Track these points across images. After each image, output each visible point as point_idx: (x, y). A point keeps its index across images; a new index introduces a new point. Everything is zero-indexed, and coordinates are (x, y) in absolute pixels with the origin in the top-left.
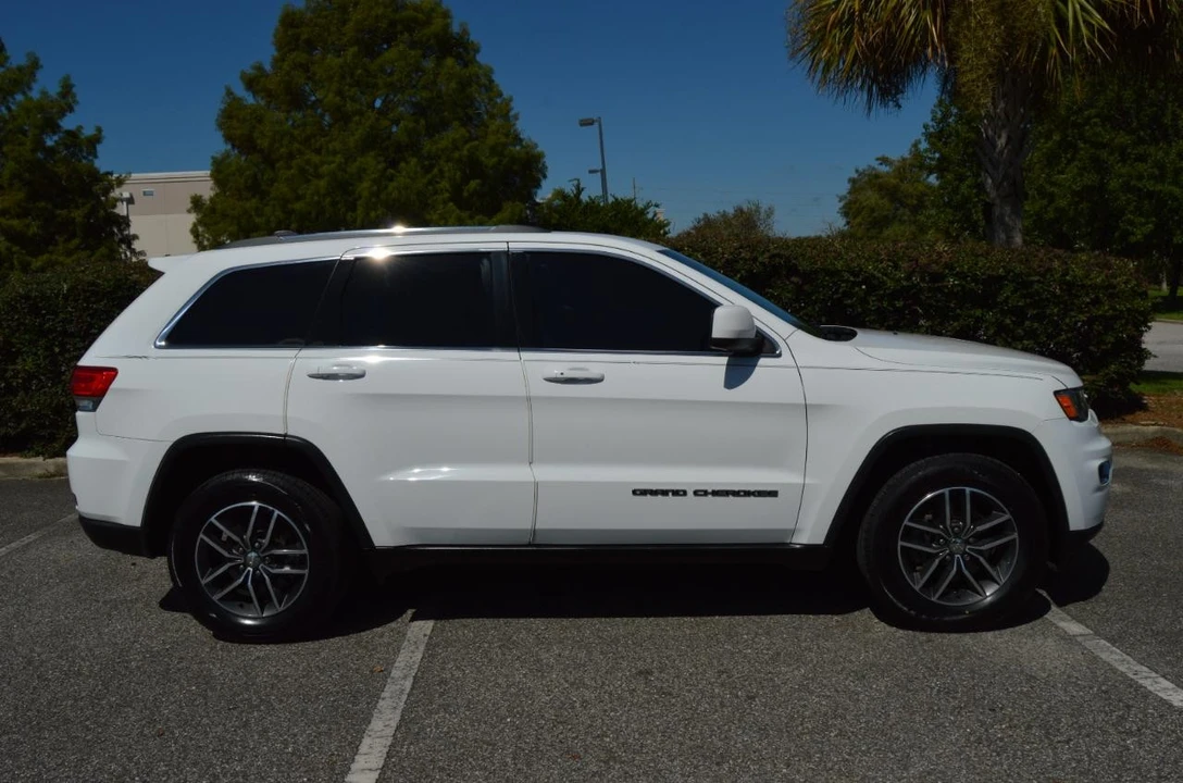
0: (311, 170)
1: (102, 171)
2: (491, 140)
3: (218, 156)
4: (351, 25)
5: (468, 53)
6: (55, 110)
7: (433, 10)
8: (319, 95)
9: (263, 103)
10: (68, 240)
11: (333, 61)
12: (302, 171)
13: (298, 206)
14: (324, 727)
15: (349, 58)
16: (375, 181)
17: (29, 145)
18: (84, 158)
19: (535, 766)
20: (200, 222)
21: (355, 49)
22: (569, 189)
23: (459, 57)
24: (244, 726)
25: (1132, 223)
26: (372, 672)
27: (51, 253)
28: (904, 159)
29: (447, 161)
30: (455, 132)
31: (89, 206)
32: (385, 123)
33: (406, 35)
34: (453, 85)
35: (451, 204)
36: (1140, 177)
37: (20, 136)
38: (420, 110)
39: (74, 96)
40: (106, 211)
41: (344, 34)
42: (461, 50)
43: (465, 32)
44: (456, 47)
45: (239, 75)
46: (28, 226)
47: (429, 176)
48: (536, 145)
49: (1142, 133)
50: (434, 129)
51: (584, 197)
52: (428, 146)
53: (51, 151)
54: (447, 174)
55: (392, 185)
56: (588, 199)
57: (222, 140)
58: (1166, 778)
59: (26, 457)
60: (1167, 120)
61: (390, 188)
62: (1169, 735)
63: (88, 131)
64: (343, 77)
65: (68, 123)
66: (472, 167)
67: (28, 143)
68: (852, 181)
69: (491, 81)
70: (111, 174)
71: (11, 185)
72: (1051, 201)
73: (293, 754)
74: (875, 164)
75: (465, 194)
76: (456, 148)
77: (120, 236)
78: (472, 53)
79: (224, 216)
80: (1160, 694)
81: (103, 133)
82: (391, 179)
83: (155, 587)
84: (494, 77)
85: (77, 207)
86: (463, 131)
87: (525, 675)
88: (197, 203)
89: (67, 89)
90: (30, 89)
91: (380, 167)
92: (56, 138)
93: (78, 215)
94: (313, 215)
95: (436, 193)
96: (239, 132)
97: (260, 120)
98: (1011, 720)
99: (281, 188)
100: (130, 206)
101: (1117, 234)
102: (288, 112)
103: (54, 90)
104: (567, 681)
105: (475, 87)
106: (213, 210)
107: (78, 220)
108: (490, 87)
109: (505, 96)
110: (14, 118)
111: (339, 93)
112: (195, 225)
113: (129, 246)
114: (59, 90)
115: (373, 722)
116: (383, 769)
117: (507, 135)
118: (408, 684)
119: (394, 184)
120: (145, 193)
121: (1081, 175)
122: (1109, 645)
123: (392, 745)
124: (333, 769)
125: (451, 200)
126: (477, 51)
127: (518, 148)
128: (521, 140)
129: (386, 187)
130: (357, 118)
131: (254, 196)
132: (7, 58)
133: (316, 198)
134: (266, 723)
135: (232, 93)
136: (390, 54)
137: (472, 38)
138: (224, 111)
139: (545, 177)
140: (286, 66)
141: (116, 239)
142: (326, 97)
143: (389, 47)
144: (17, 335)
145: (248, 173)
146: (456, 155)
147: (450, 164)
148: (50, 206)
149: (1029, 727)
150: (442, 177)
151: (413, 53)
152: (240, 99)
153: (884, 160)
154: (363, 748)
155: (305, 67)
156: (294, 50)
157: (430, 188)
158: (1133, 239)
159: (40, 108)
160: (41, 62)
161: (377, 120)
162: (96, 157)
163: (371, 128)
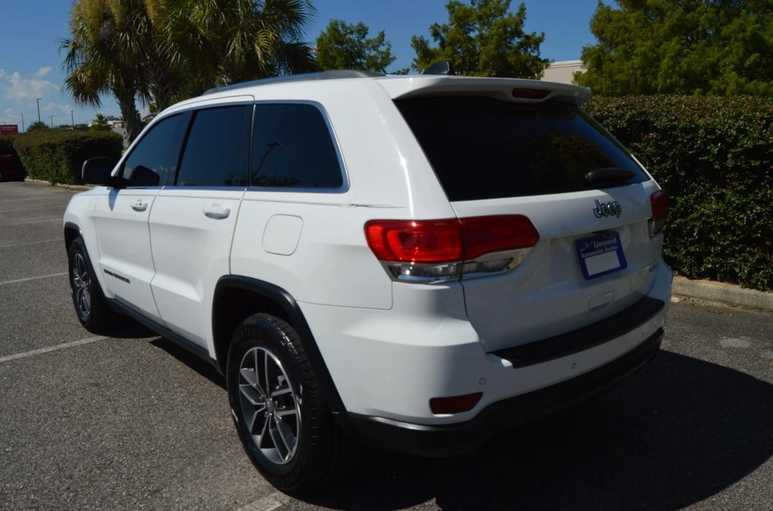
16: (672, 58)
18: (533, 51)
61: (683, 62)
63: (538, 35)
65: (526, 30)
66: (754, 44)
75: (747, 65)
81: (545, 36)
82: (685, 56)
89: (522, 11)
90: (505, 13)
92: (519, 40)
103: (516, 13)
114: (518, 11)
119: (687, 59)
125: (735, 70)
129: (680, 62)
133: (631, 71)
138: (596, 17)
147: (737, 43)
152: (607, 7)
162: (539, 49)
163: (678, 20)
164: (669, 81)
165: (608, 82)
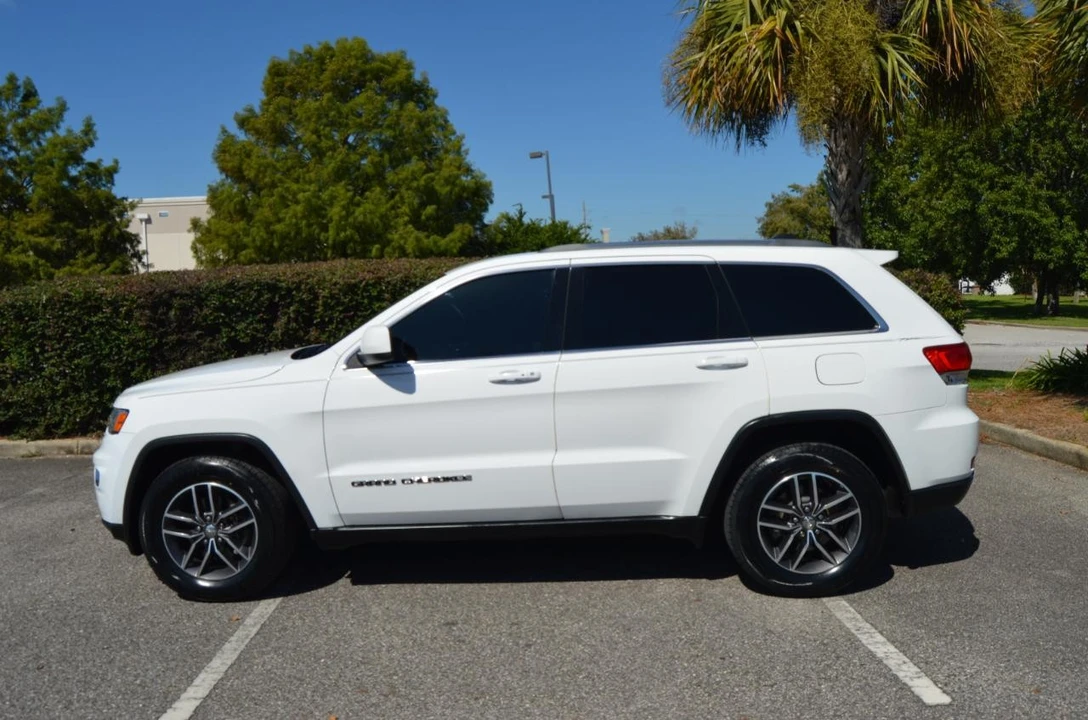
0: (290, 197)
1: (119, 197)
2: (445, 172)
3: (214, 184)
4: (327, 74)
5: (428, 98)
6: (78, 145)
7: (398, 62)
8: (299, 133)
9: (253, 139)
10: (85, 256)
11: (312, 104)
12: (282, 197)
13: (279, 227)
14: (173, 664)
15: (324, 103)
16: (344, 207)
17: (55, 174)
18: (104, 185)
19: (328, 697)
20: (198, 240)
21: (330, 94)
22: (513, 213)
23: (419, 102)
24: (110, 662)
25: (998, 242)
26: (230, 620)
27: (71, 265)
28: (813, 187)
29: (407, 189)
30: (415, 165)
31: (104, 225)
32: (353, 157)
33: (374, 83)
34: (413, 125)
35: (410, 226)
36: (1005, 203)
37: (48, 167)
38: (387, 146)
39: (95, 134)
40: (120, 230)
41: (321, 82)
42: (422, 95)
43: (426, 80)
44: (417, 93)
45: (233, 116)
46: (53, 243)
47: (392, 202)
48: (485, 175)
49: (1008, 165)
50: (397, 162)
51: (526, 220)
52: (390, 176)
53: (74, 180)
54: (406, 201)
55: (359, 211)
56: (529, 222)
57: (217, 171)
58: (840, 716)
59: (13, 440)
60: (1030, 154)
61: (357, 214)
62: (860, 681)
63: (107, 163)
64: (319, 118)
65: (89, 156)
66: (429, 195)
67: (54, 173)
68: (770, 205)
69: (446, 121)
70: (126, 199)
71: (39, 209)
72: (932, 223)
73: (139, 685)
74: (788, 191)
75: (423, 217)
76: (415, 179)
77: (132, 251)
78: (431, 98)
79: (218, 235)
80: (869, 647)
81: (120, 165)
82: (358, 205)
83: (83, 549)
84: (449, 118)
85: (95, 227)
86: (422, 165)
87: (352, 625)
88: (196, 224)
89: (89, 129)
90: (58, 127)
91: (350, 194)
92: (80, 169)
93: (96, 233)
94: (293, 234)
95: (397, 216)
96: (230, 165)
97: (248, 156)
98: (734, 667)
99: (264, 213)
100: (148, 225)
101: (986, 252)
102: (274, 147)
103: (78, 128)
104: (384, 630)
105: (433, 126)
106: (208, 230)
107: (95, 238)
108: (445, 126)
109: (458, 133)
110: (44, 151)
111: (316, 132)
112: (194, 243)
113: (140, 259)
114: (83, 128)
115: (214, 660)
116: (205, 699)
117: (459, 168)
118: (255, 630)
119: (361, 209)
120: (161, 215)
121: (956, 201)
122: (847, 605)
123: (222, 679)
124: (166, 698)
125: (410, 222)
126: (435, 96)
127: (469, 178)
128: (472, 171)
129: (354, 212)
130: (330, 153)
131: (242, 219)
132: (39, 102)
133: (294, 220)
134: (128, 660)
135: (226, 131)
136: (361, 99)
137: (431, 86)
138: (220, 146)
139: (492, 202)
140: (271, 109)
141: (129, 254)
142: (303, 135)
143: (361, 92)
144: (5, 337)
145: (237, 199)
146: (415, 184)
147: (410, 192)
148: (71, 226)
149: (747, 673)
150: (403, 203)
151: (379, 98)
152: (233, 136)
153: (795, 188)
154: (197, 681)
155: (289, 110)
156: (278, 95)
157: (393, 212)
158: (999, 256)
159: (65, 144)
160: (68, 105)
161: (347, 155)
162: (113, 184)
163: (342, 161)
164: (342, 235)
165: (263, 233)
